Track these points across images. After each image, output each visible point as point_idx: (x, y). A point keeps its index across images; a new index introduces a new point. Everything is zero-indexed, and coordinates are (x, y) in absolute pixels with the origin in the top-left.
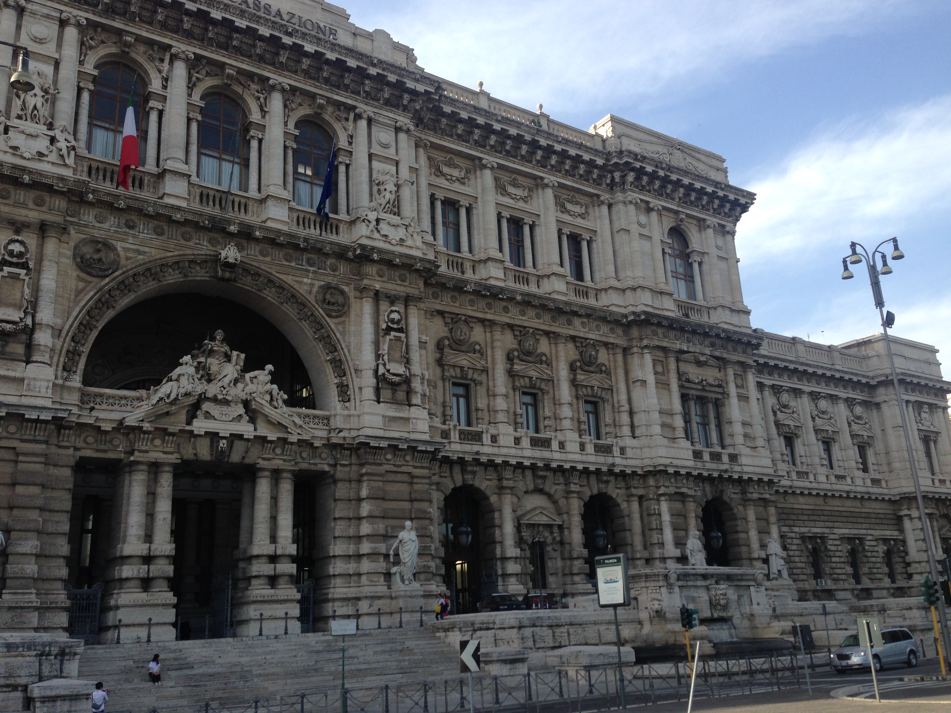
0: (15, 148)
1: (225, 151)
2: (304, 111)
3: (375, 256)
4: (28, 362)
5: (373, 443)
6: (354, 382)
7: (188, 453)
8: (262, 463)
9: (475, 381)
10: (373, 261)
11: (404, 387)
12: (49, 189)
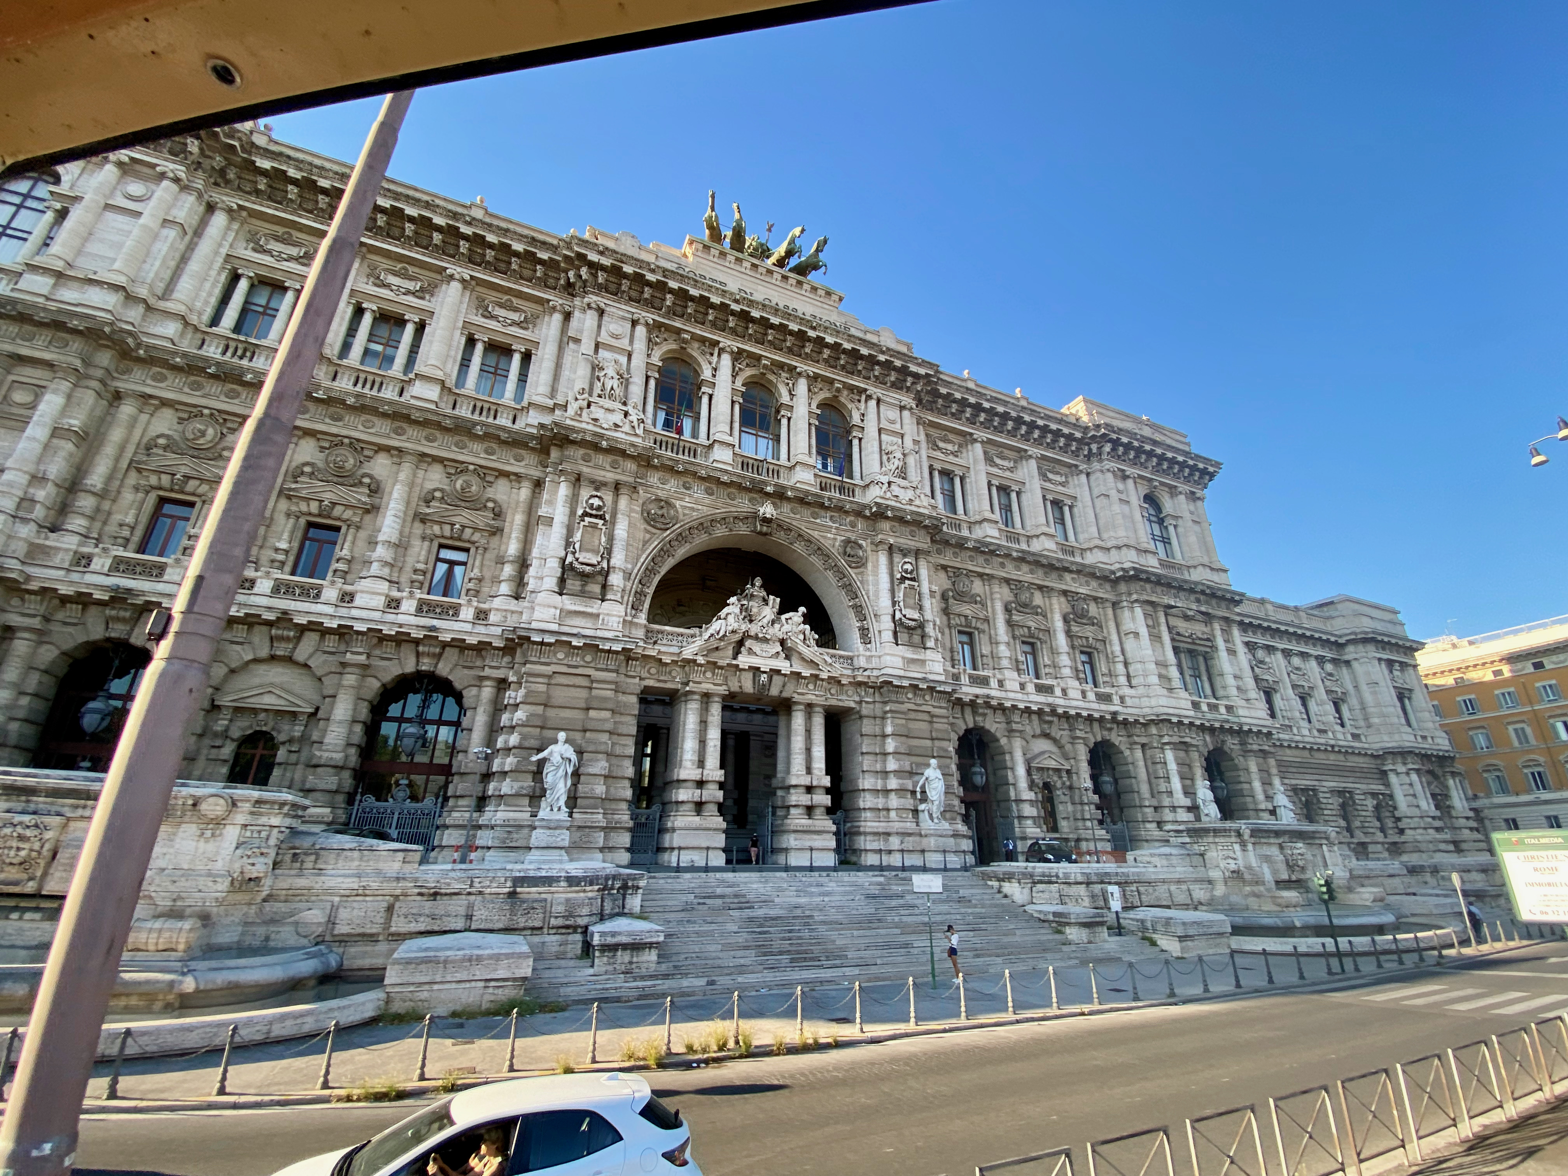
0: (596, 420)
1: (761, 428)
2: (824, 395)
3: (889, 514)
4: (603, 600)
5: (896, 682)
6: (874, 626)
7: (734, 687)
8: (797, 698)
9: (977, 629)
10: (887, 518)
11: (919, 631)
12: (623, 453)
